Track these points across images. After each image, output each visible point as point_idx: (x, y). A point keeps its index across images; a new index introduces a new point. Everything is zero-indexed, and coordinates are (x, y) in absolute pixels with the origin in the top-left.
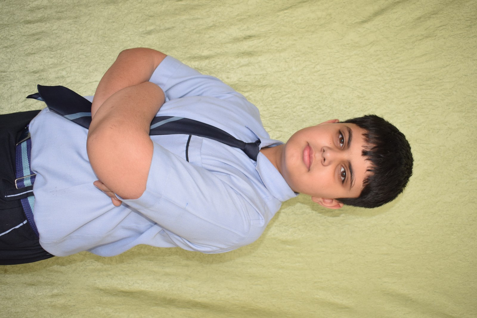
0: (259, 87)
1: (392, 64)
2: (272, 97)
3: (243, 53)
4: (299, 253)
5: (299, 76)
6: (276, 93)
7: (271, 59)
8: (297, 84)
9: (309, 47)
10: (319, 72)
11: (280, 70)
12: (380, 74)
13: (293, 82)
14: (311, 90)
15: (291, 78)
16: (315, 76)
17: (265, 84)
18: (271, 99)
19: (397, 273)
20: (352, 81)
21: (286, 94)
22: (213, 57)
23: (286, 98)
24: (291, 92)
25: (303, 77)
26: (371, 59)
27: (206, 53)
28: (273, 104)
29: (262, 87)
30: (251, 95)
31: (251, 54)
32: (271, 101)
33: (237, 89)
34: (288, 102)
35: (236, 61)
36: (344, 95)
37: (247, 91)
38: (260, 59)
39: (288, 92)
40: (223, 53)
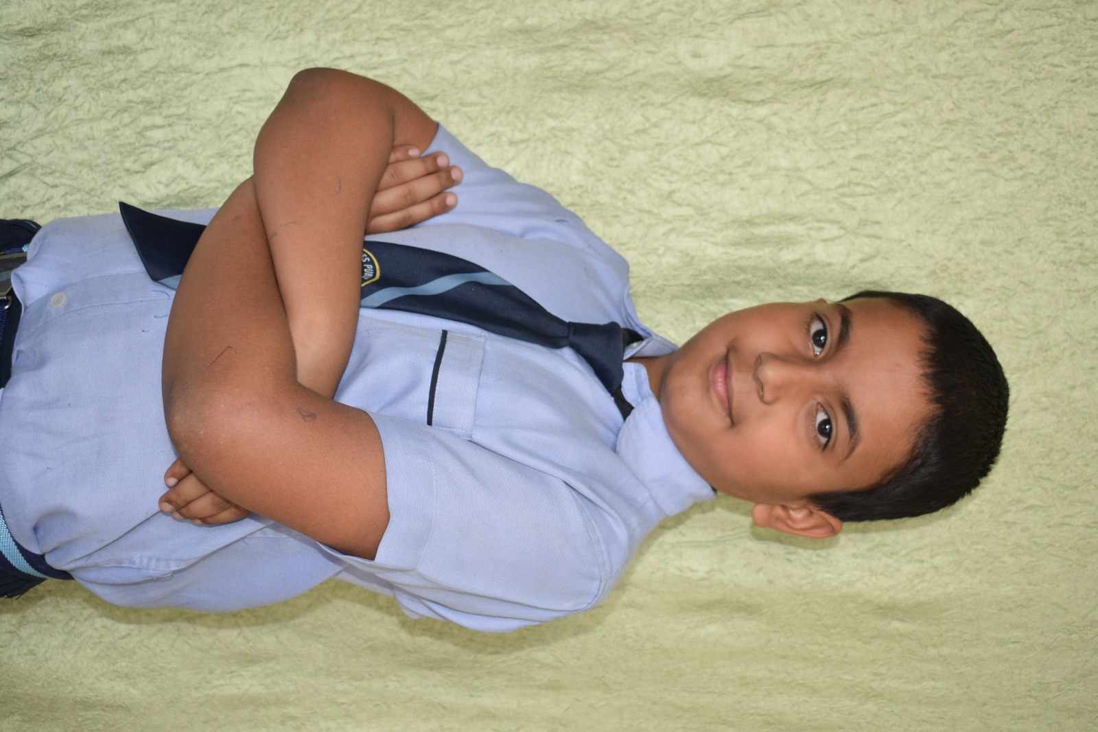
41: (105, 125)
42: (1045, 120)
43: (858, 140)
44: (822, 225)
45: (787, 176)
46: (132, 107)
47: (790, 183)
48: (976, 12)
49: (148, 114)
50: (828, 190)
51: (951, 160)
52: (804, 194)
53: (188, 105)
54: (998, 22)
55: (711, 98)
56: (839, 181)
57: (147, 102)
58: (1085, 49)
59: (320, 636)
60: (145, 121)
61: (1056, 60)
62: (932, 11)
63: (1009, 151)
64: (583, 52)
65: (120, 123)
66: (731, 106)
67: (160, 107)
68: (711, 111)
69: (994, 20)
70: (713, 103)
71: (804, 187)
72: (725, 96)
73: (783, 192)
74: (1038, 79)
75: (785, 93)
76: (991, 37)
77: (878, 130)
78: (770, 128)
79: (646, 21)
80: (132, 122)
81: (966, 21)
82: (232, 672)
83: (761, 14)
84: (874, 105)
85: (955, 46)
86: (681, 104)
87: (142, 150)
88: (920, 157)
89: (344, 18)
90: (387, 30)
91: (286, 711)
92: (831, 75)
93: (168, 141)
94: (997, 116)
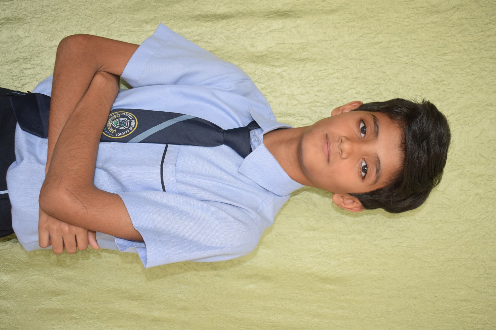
0: (297, 61)
1: (482, 37)
2: (314, 75)
3: (275, 13)
4: (344, 295)
5: (353, 48)
6: (321, 71)
7: (315, 23)
8: (350, 59)
9: (367, 9)
10: (381, 44)
11: (327, 39)
12: (465, 50)
13: (344, 56)
14: (369, 69)
15: (341, 51)
16: (375, 49)
17: (305, 58)
18: (313, 78)
19: (479, 327)
20: (426, 58)
21: (335, 73)
22: (233, 17)
23: (334, 77)
24: (341, 70)
25: (358, 50)
26: (453, 29)
27: (223, 10)
28: (316, 86)
29: (300, 60)
30: (284, 71)
31: (287, 14)
32: (313, 81)
33: (265, 62)
34: (336, 83)
35: (266, 24)
36: (415, 78)
37: (279, 66)
38: (299, 21)
39: (337, 70)
40: (247, 11)
41: (7, 67)
42: (394, 79)
43: (318, 83)
44: (303, 118)
45: (289, 97)
46: (19, 60)
47: (290, 100)
48: (368, 34)
49: (25, 63)
50: (306, 104)
51: (356, 93)
52: (295, 105)
53: (41, 60)
54: (376, 39)
55: (258, 63)
56: (310, 100)
57: (25, 58)
58: (411, 51)
59: (87, 285)
60: (24, 66)
61: (399, 55)
62: (350, 32)
63: (380, 91)
64: (205, 43)
65: (13, 67)
66: (266, 67)
67: (30, 61)
68: (258, 69)
69: (375, 38)
70: (258, 66)
71: (296, 102)
72: (264, 63)
73: (287, 104)
74: (392, 62)
75: (289, 63)
76: (374, 44)
77: (326, 80)
78: (282, 77)
79: (232, 31)
80: (18, 67)
81: (363, 37)
82: (50, 299)
83: (280, 30)
84: (325, 70)
85: (359, 47)
86: (246, 66)
87: (22, 78)
88: (343, 92)
89: (108, 26)
90: (124, 31)
91: (72, 315)
92: (308, 56)
93: (32, 75)
94: (375, 76)
